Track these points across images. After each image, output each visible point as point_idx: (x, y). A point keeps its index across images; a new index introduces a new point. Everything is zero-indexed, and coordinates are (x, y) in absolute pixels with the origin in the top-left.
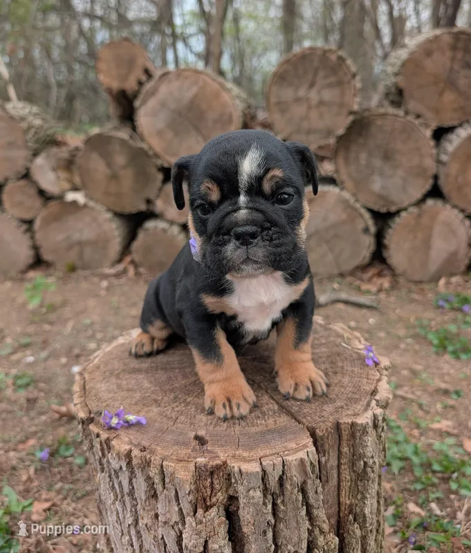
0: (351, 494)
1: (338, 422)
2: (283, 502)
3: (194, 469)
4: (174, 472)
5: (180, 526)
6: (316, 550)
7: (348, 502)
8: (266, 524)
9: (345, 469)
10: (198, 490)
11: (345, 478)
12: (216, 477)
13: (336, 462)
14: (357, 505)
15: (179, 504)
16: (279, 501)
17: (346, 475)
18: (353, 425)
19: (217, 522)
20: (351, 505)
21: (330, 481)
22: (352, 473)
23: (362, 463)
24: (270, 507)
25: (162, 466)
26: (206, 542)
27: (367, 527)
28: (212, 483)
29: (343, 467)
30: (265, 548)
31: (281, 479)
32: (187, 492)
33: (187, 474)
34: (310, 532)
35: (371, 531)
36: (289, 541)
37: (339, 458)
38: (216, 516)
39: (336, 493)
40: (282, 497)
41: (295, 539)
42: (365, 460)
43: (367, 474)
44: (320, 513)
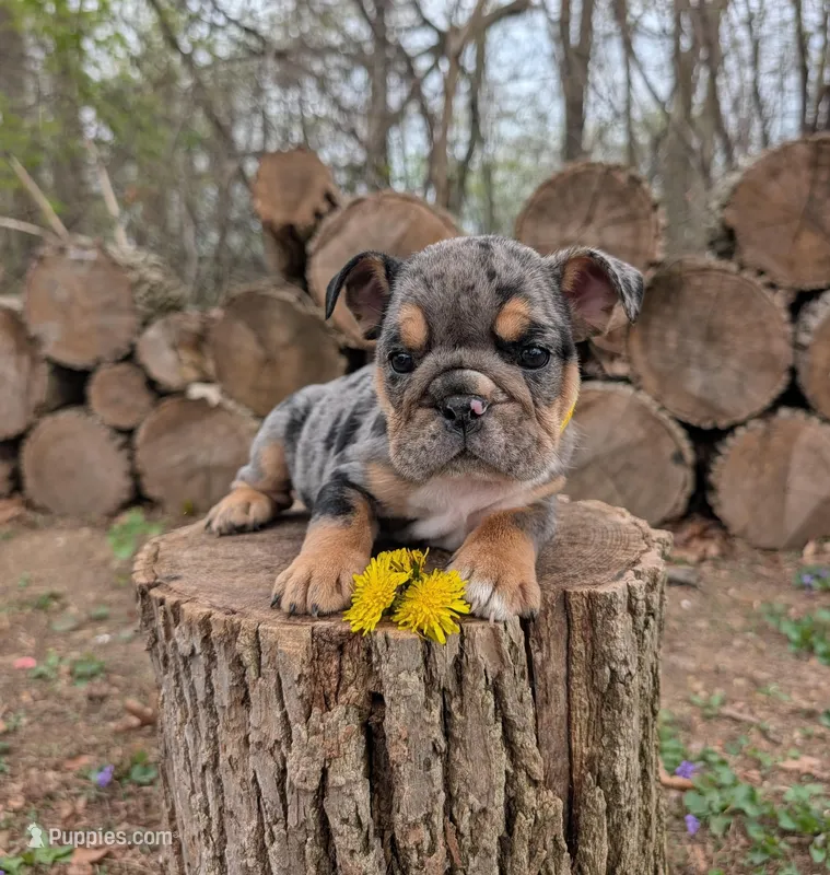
0: (591, 737)
1: (565, 593)
2: (461, 708)
3: (309, 635)
4: (276, 643)
5: (283, 747)
6: (520, 813)
7: (585, 751)
8: (431, 748)
9: (580, 686)
10: (314, 677)
11: (580, 702)
12: (347, 657)
13: (564, 670)
14: (601, 758)
15: (283, 706)
16: (454, 705)
17: (581, 696)
18: (591, 598)
19: (343, 730)
20: (591, 759)
21: (552, 705)
22: (591, 694)
23: (607, 670)
24: (436, 712)
25: (257, 632)
26: (324, 772)
27: (620, 806)
28: (340, 668)
29: (575, 680)
30: (427, 794)
31: (458, 665)
32: (296, 678)
33: (298, 644)
34: (510, 780)
35: (629, 816)
36: (470, 785)
37: (568, 663)
38: (342, 721)
39: (563, 731)
40: (459, 699)
41: (482, 785)
42: (613, 665)
43: (618, 696)
44: (528, 741)
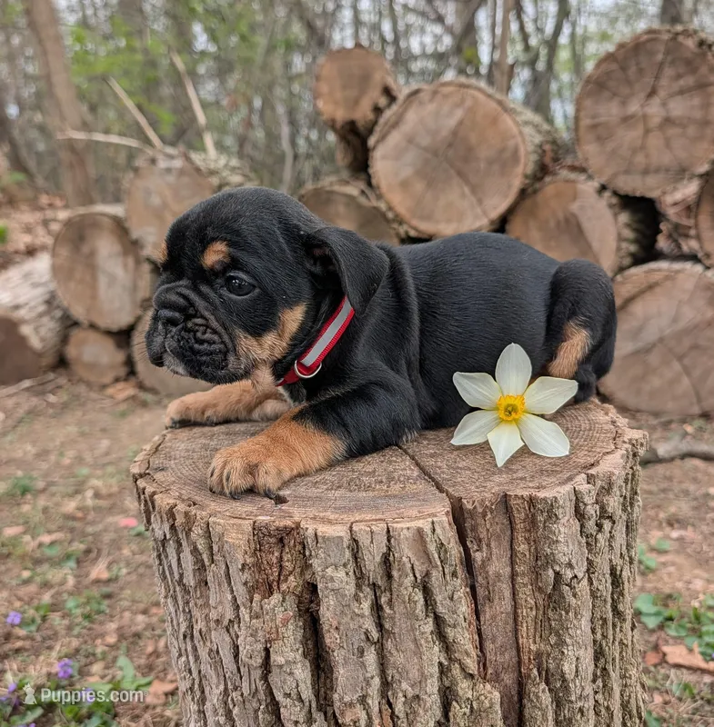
0: (538, 635)
1: (506, 495)
2: (390, 602)
3: (250, 529)
4: (223, 534)
5: (236, 626)
6: (454, 703)
7: (533, 647)
8: (363, 637)
9: (525, 585)
10: (258, 566)
11: (526, 601)
12: (287, 550)
13: (508, 569)
14: (549, 655)
15: (232, 591)
16: (383, 600)
17: (527, 595)
18: (532, 501)
19: (280, 616)
20: (539, 655)
21: (496, 601)
22: (537, 594)
23: (551, 573)
24: (366, 606)
25: (208, 524)
26: (267, 650)
27: (572, 702)
28: (281, 559)
29: (519, 579)
30: (361, 678)
31: (387, 562)
32: (240, 567)
33: (240, 536)
34: (443, 670)
35: (581, 710)
36: (403, 672)
37: (512, 563)
38: (280, 608)
39: (509, 628)
40: (388, 594)
41: (414, 674)
42: (557, 568)
43: (564, 598)
44: (460, 637)
